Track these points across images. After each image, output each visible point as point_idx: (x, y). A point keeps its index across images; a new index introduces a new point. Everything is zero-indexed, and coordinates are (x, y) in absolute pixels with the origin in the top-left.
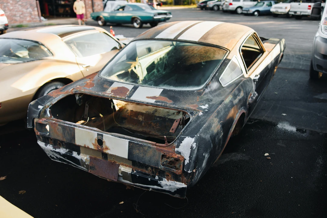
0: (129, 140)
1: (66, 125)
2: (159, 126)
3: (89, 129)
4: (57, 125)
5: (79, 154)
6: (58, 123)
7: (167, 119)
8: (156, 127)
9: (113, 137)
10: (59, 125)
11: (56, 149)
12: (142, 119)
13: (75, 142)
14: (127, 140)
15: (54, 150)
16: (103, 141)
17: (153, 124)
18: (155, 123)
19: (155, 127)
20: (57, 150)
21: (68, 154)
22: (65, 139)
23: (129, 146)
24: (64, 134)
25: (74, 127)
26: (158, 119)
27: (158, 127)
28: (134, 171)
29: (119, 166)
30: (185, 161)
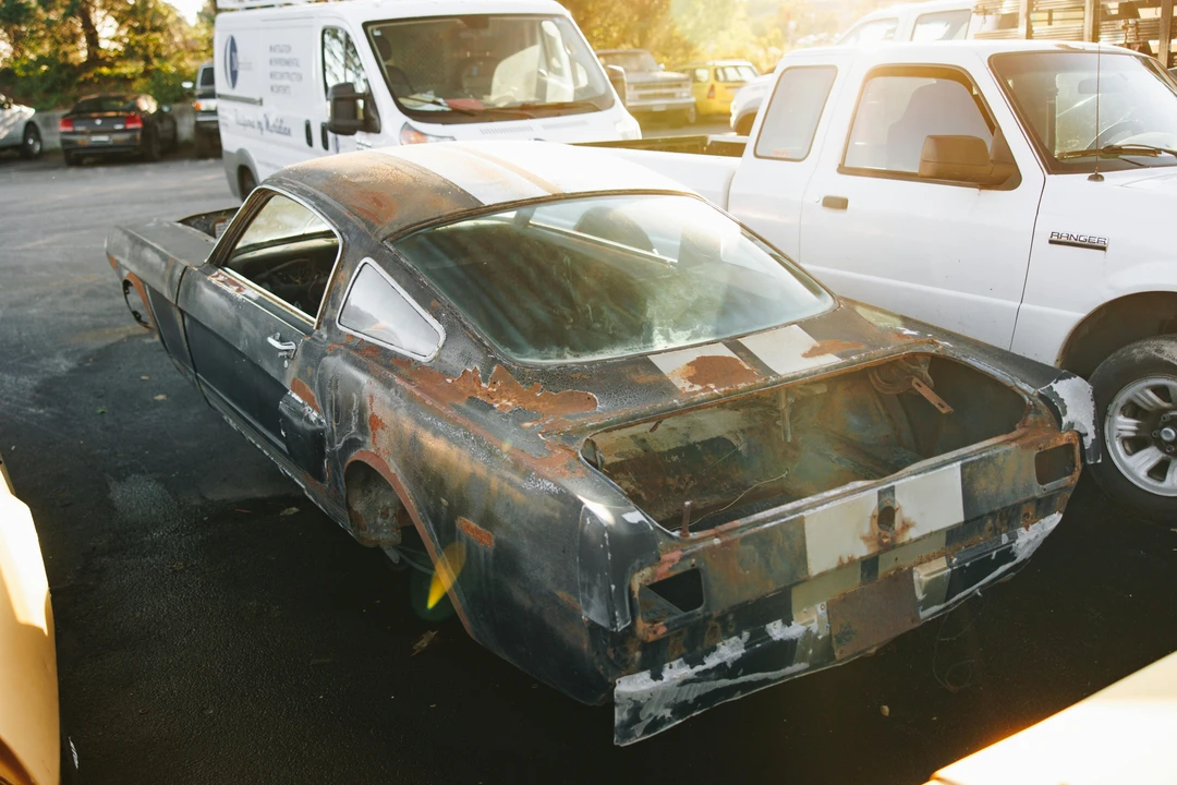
0: (959, 463)
1: (767, 525)
2: (691, 478)
3: (844, 495)
4: (738, 546)
5: (788, 622)
6: (736, 535)
7: (699, 447)
8: (687, 484)
9: (920, 476)
10: (745, 540)
11: (704, 664)
12: (632, 483)
13: (807, 573)
14: (954, 465)
15: (699, 668)
16: (897, 506)
17: (670, 481)
18: (677, 477)
19: (682, 487)
20: (711, 662)
21: (758, 646)
23: (963, 480)
24: (767, 563)
25: (797, 516)
26: (675, 458)
27: (692, 484)
28: (951, 560)
29: (910, 572)
30: (1084, 439)
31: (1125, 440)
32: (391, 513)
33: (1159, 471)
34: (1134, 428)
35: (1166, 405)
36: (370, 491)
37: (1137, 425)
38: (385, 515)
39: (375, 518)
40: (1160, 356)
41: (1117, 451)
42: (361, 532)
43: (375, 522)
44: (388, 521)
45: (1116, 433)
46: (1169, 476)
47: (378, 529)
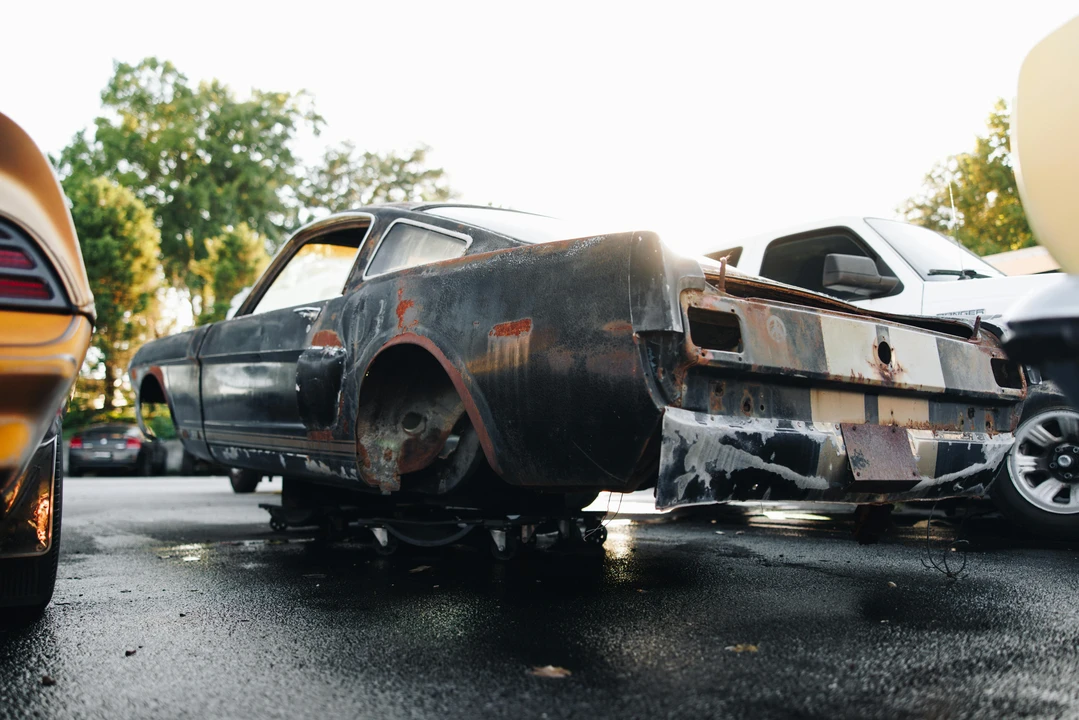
4: (767, 312)
5: (809, 424)
10: (774, 311)
13: (827, 369)
16: (891, 346)
22: (798, 362)
24: (794, 341)
29: (906, 432)
31: (1028, 475)
32: (394, 456)
33: (1063, 496)
34: (1034, 464)
35: (1056, 439)
36: (377, 429)
37: (1036, 461)
38: (388, 457)
39: (379, 458)
40: (1046, 392)
41: (1023, 486)
42: (365, 468)
43: (379, 462)
44: (390, 464)
45: (1018, 469)
46: (1072, 497)
47: (380, 470)
